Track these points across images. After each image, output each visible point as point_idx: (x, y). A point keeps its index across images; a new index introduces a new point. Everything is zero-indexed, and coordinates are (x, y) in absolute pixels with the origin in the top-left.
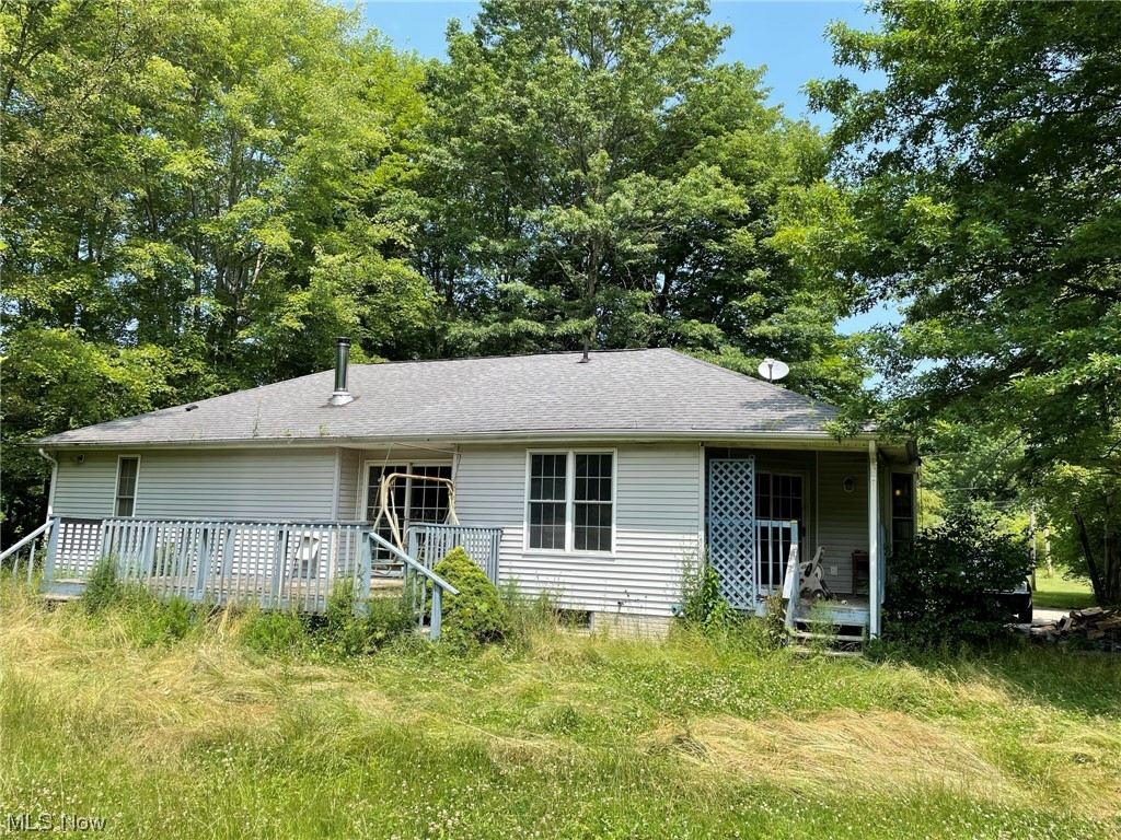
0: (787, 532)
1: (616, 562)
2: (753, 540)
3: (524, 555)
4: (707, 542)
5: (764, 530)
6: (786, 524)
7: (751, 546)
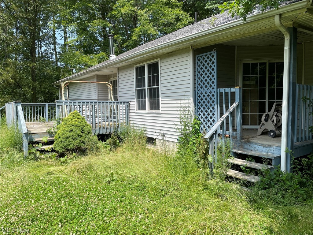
0: (233, 94)
1: (162, 115)
2: (215, 101)
3: (136, 113)
4: (195, 103)
5: (221, 94)
6: (233, 90)
7: (215, 105)
